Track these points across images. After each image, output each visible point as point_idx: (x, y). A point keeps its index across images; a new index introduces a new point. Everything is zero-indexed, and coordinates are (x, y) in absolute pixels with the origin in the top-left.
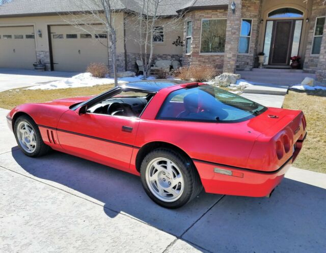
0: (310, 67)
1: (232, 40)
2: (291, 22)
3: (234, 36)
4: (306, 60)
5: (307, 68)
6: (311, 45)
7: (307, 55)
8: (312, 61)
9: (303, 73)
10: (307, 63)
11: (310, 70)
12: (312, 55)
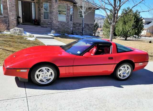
0: (44, 25)
1: (12, 10)
2: (30, 3)
3: (13, 8)
4: (42, 22)
5: (43, 25)
6: (43, 15)
7: (42, 20)
8: (45, 22)
9: (41, 27)
10: (42, 23)
11: (45, 26)
12: (44, 20)
